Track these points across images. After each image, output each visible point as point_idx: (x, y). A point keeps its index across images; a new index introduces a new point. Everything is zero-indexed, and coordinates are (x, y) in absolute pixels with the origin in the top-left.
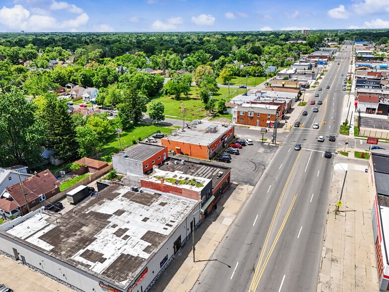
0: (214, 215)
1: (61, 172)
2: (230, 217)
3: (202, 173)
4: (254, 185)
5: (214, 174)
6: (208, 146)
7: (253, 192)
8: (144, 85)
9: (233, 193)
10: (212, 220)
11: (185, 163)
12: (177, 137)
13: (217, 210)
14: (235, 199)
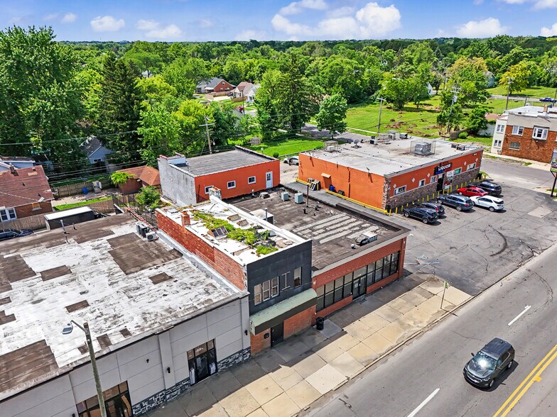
0: (299, 347)
1: (95, 183)
2: (344, 366)
3: (325, 228)
4: (475, 294)
5: (351, 237)
6: (385, 177)
7: (460, 313)
8: (340, 80)
9: (399, 301)
10: (286, 359)
11: (305, 200)
12: (335, 154)
13: (320, 336)
14: (392, 317)
